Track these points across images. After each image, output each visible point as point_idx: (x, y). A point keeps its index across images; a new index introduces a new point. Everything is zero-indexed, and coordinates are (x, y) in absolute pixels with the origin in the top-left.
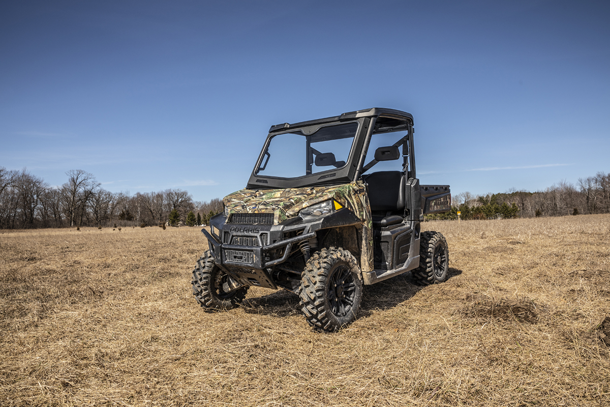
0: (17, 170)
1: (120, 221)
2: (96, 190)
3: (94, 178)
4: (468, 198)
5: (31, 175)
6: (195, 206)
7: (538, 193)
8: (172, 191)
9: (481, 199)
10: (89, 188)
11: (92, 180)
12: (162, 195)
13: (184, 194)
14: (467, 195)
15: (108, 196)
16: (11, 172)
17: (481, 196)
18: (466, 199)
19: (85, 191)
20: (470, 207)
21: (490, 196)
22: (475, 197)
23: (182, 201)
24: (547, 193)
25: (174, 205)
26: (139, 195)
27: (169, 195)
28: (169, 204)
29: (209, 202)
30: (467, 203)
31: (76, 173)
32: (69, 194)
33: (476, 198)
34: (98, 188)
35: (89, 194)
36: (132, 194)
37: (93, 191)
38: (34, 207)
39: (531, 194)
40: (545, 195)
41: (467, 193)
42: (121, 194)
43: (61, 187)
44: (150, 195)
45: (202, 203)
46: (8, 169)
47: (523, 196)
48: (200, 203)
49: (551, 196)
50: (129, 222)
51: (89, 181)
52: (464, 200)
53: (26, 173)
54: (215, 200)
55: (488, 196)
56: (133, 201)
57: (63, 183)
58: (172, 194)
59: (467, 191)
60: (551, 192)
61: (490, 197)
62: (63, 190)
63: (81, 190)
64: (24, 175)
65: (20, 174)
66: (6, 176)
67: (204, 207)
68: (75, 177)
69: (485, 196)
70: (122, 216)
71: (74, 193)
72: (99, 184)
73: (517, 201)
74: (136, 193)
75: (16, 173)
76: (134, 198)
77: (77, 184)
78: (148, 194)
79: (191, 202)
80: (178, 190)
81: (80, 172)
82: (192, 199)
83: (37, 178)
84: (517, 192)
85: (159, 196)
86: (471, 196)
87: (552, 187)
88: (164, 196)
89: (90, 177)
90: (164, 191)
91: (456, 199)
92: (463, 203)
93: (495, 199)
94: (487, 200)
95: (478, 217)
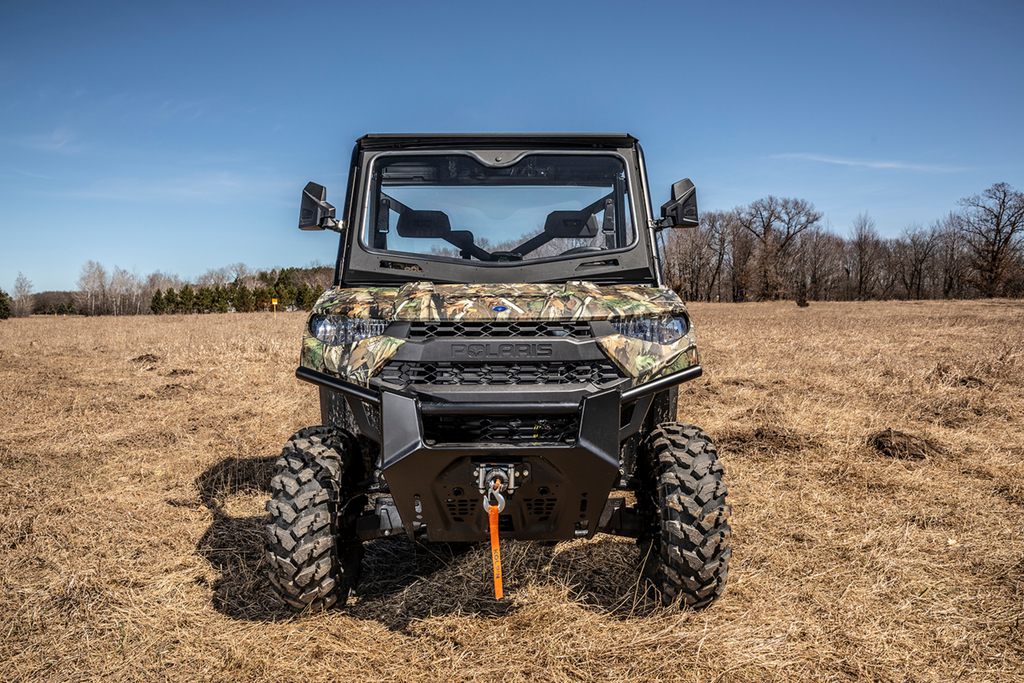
4: (243, 273)
9: (263, 276)
14: (241, 268)
17: (263, 270)
18: (238, 275)
20: (251, 289)
21: (278, 272)
22: (254, 271)
30: (239, 281)
33: (255, 273)
41: (242, 266)
52: (235, 276)
55: (274, 270)
59: (241, 262)
69: (269, 272)
73: (323, 282)
84: (320, 268)
86: (248, 271)
91: (221, 275)
92: (233, 281)
93: (286, 277)
94: (272, 279)
95: (263, 307)
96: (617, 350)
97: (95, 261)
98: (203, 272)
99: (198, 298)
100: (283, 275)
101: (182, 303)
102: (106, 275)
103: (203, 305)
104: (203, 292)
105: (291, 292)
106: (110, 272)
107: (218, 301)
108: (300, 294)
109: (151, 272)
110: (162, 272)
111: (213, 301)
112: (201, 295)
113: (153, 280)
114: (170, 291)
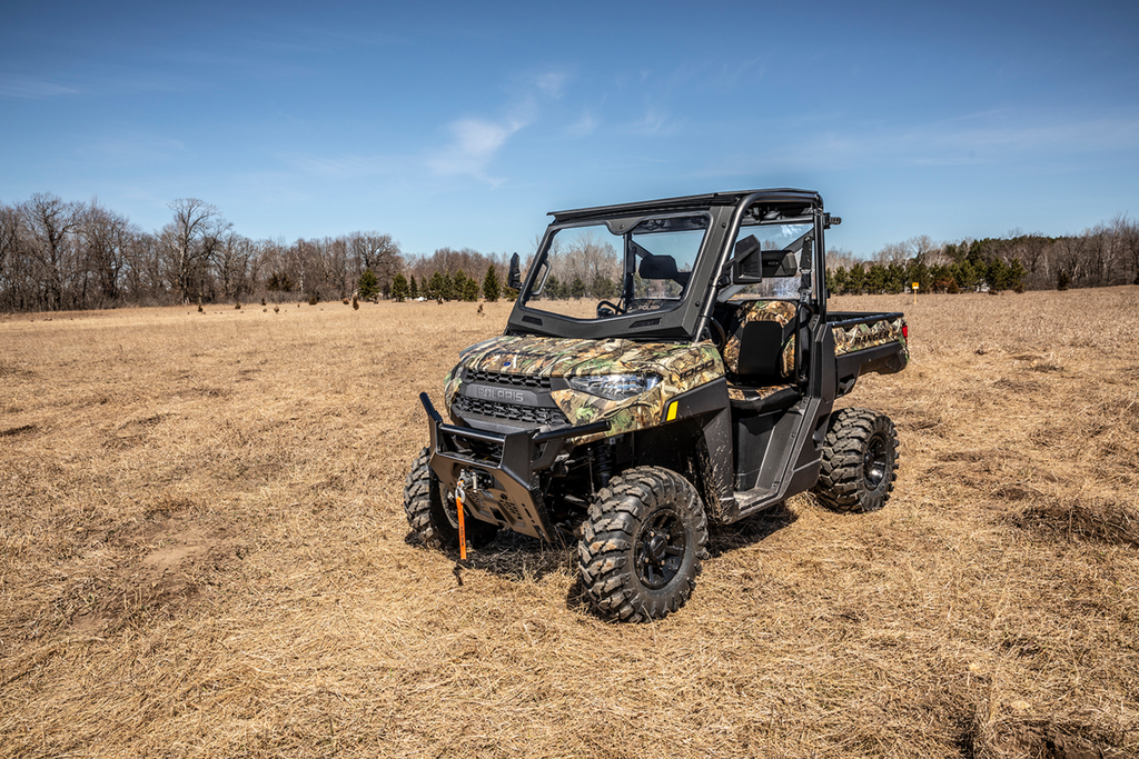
0: (81, 201)
1: (270, 292)
2: (224, 236)
3: (220, 214)
4: (926, 247)
5: (107, 209)
6: (406, 262)
7: (1066, 238)
8: (362, 235)
9: (950, 250)
10: (211, 232)
11: (217, 217)
12: (345, 245)
13: (385, 240)
14: (924, 241)
15: (245, 246)
16: (71, 204)
17: (952, 243)
18: (920, 249)
19: (206, 239)
20: (929, 264)
21: (969, 244)
22: (939, 245)
23: (381, 254)
24: (1084, 239)
25: (367, 261)
26: (301, 242)
27: (358, 242)
28: (358, 260)
29: (430, 254)
30: (922, 257)
31: (185, 204)
32: (176, 244)
33: (940, 247)
34: (227, 232)
35: (211, 245)
36: (290, 242)
37: (218, 239)
38: (117, 269)
39: (1053, 241)
40: (1079, 243)
41: (924, 239)
42: (270, 242)
43: (160, 231)
44: (322, 242)
45: (419, 257)
46: (66, 200)
47: (1036, 244)
48: (414, 257)
49: (1093, 245)
50: (287, 295)
51: (211, 218)
52: (917, 251)
53: (99, 206)
54: (442, 251)
55: (964, 243)
56: (290, 254)
57: (165, 225)
58: (363, 241)
59: (924, 234)
60: (1095, 238)
61: (969, 246)
62: (163, 235)
63: (198, 236)
64: (94, 211)
65: (88, 208)
66: (63, 213)
67: (423, 265)
68: (186, 213)
69: (958, 245)
70: (274, 283)
71: (185, 241)
72: (230, 225)
73: (1021, 254)
74: (296, 240)
75: (81, 206)
76: (292, 249)
77: (191, 223)
78: (318, 241)
79: (397, 254)
80: (374, 232)
81: (194, 203)
82: (401, 249)
83: (118, 214)
84: (1021, 238)
85: (339, 245)
86: (932, 244)
87: (1097, 229)
88: (348, 245)
89: (212, 211)
90: (347, 235)
91: (901, 250)
92: (915, 256)
93: (978, 250)
94: (961, 253)
95: (943, 288)
96: (563, 402)
98: (880, 248)
99: (869, 278)
100: (976, 248)
101: (851, 283)
103: (873, 285)
104: (876, 270)
105: (978, 269)
107: (891, 280)
108: (990, 270)
111: (885, 281)
112: (873, 273)
114: (840, 271)
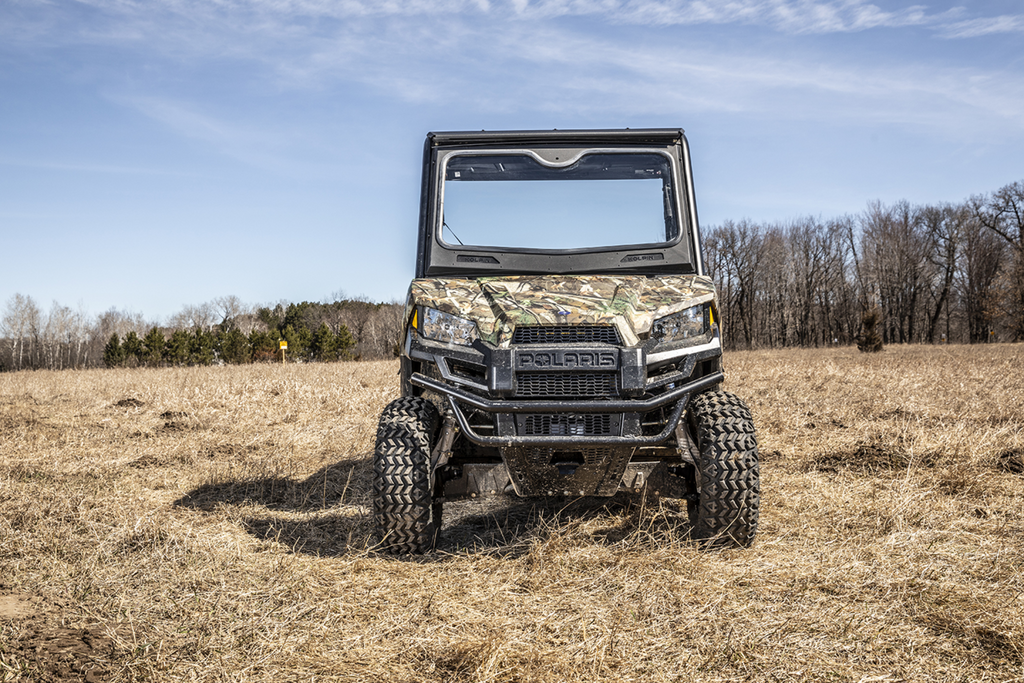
4: (235, 310)
9: (263, 314)
14: (232, 303)
17: (264, 306)
18: (228, 313)
21: (284, 308)
22: (251, 308)
30: (230, 322)
33: (252, 310)
39: (378, 307)
41: (233, 300)
47: (361, 309)
52: (224, 315)
55: (278, 306)
59: (232, 294)
61: (284, 310)
69: (272, 308)
84: (345, 303)
86: (241, 307)
91: (204, 314)
92: (220, 321)
93: (297, 315)
94: (277, 318)
95: (263, 356)
97: (24, 294)
98: (178, 310)
99: (171, 346)
100: (293, 313)
101: (147, 352)
102: (40, 314)
103: (177, 356)
104: (178, 337)
105: (304, 337)
106: (45, 310)
107: (199, 350)
108: (316, 339)
109: (103, 310)
110: (119, 309)
111: (192, 350)
112: (175, 341)
113: (107, 321)
114: (131, 337)
